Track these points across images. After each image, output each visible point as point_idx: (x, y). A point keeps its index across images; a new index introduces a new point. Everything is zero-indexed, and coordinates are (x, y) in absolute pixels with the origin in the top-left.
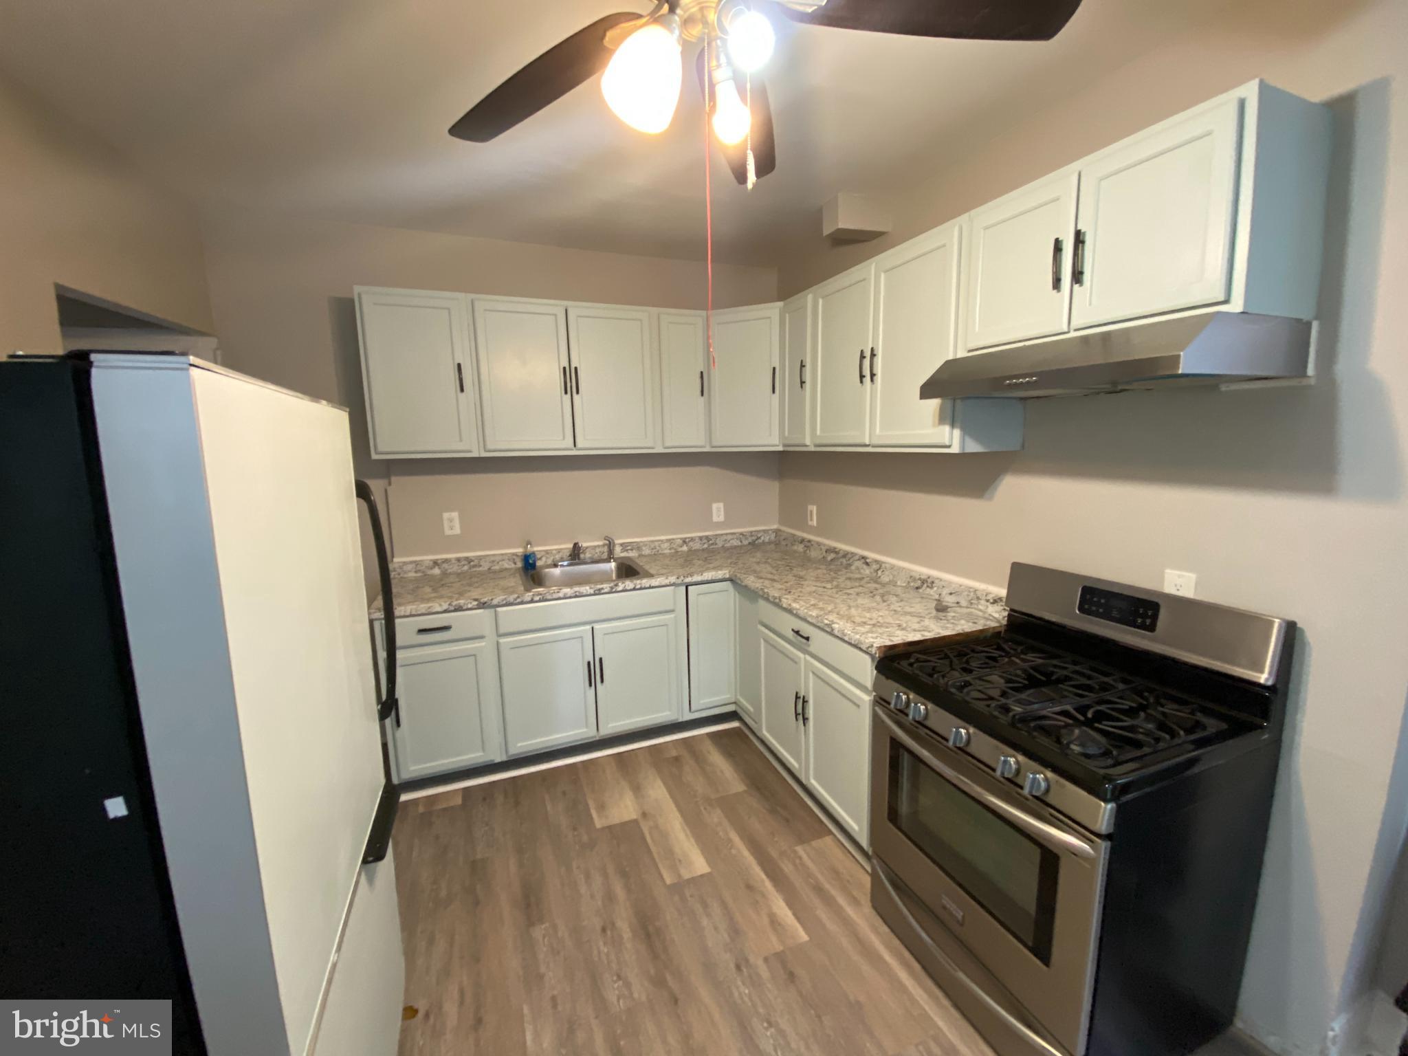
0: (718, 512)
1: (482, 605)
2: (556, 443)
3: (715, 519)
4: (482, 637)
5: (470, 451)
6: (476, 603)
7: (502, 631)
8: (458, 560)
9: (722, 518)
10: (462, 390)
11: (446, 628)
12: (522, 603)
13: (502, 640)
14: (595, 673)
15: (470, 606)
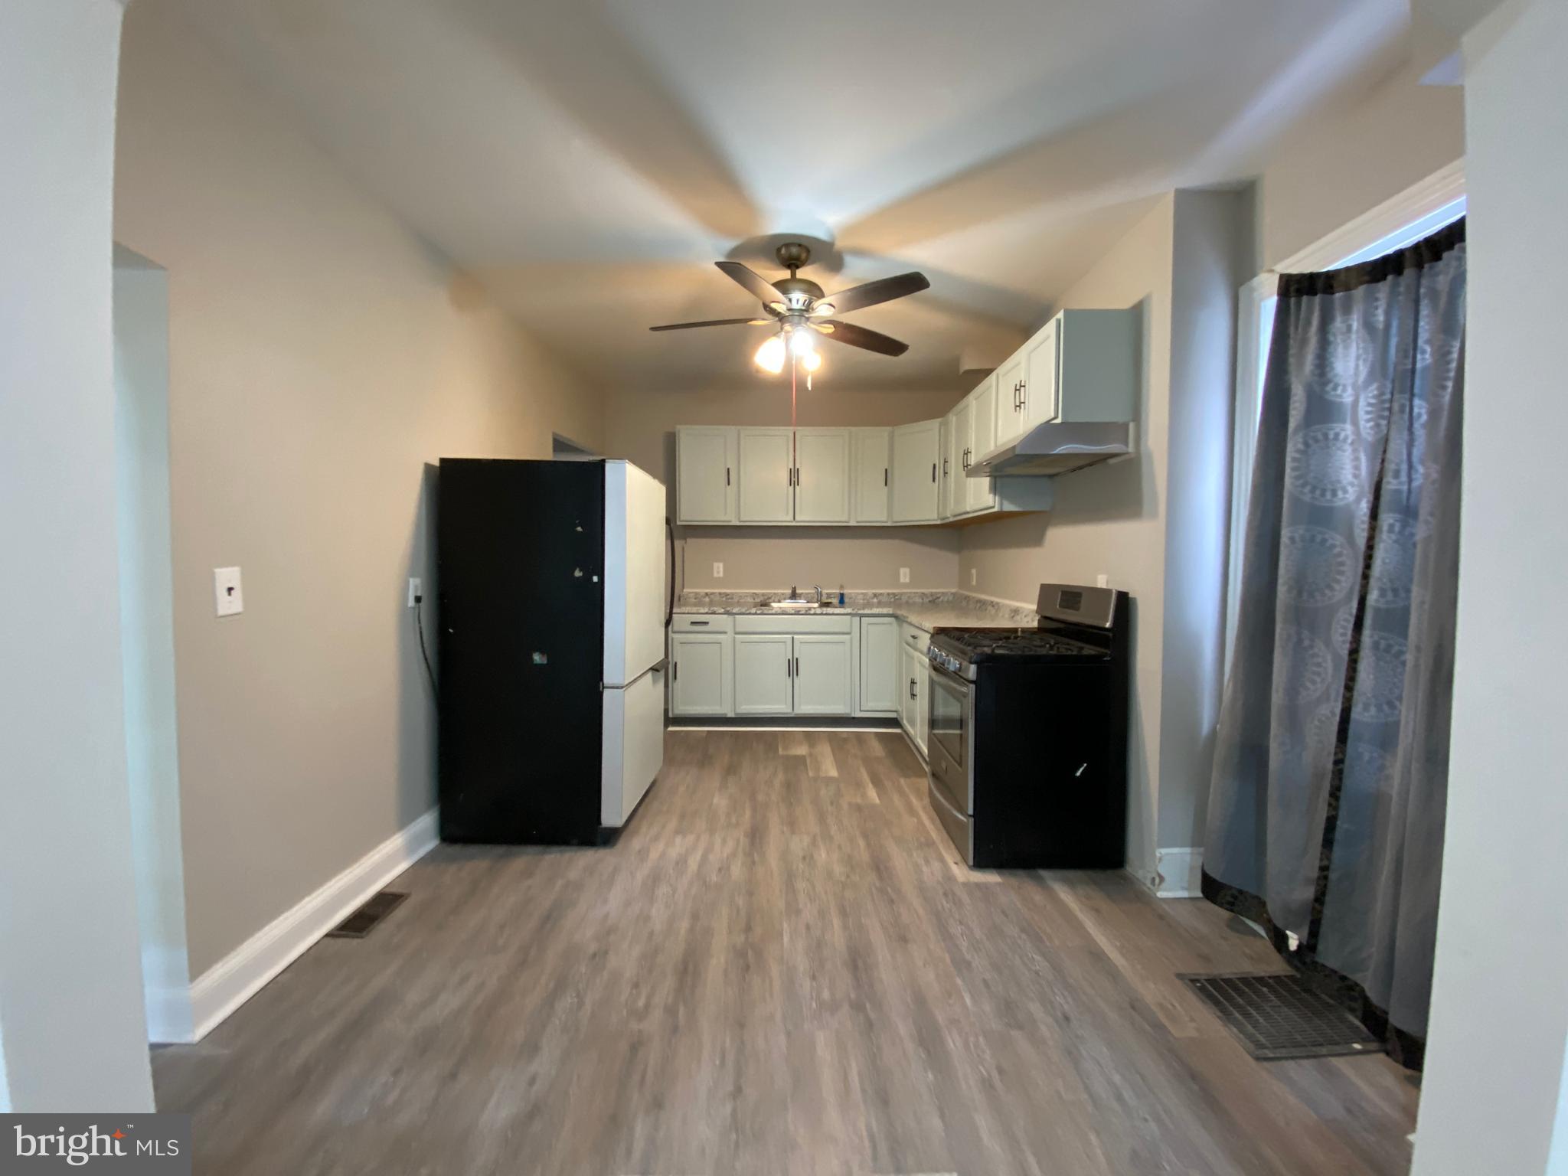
0: (905, 575)
1: (727, 613)
2: (783, 518)
3: (902, 580)
4: (726, 633)
5: (730, 521)
6: (723, 610)
7: (738, 630)
8: (720, 594)
9: (907, 580)
10: (729, 484)
11: (706, 623)
12: (750, 614)
13: (737, 636)
14: (793, 668)
15: (720, 612)
